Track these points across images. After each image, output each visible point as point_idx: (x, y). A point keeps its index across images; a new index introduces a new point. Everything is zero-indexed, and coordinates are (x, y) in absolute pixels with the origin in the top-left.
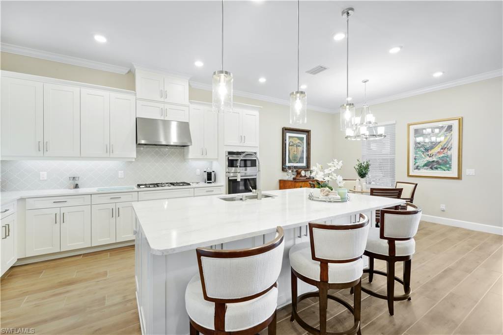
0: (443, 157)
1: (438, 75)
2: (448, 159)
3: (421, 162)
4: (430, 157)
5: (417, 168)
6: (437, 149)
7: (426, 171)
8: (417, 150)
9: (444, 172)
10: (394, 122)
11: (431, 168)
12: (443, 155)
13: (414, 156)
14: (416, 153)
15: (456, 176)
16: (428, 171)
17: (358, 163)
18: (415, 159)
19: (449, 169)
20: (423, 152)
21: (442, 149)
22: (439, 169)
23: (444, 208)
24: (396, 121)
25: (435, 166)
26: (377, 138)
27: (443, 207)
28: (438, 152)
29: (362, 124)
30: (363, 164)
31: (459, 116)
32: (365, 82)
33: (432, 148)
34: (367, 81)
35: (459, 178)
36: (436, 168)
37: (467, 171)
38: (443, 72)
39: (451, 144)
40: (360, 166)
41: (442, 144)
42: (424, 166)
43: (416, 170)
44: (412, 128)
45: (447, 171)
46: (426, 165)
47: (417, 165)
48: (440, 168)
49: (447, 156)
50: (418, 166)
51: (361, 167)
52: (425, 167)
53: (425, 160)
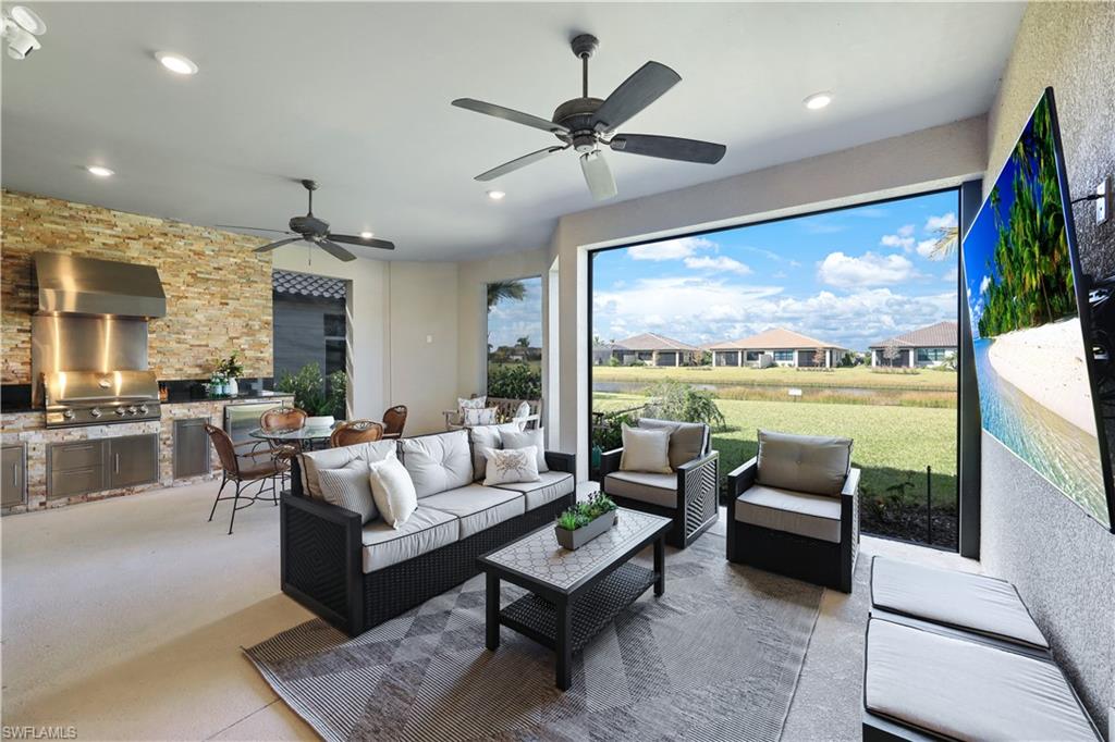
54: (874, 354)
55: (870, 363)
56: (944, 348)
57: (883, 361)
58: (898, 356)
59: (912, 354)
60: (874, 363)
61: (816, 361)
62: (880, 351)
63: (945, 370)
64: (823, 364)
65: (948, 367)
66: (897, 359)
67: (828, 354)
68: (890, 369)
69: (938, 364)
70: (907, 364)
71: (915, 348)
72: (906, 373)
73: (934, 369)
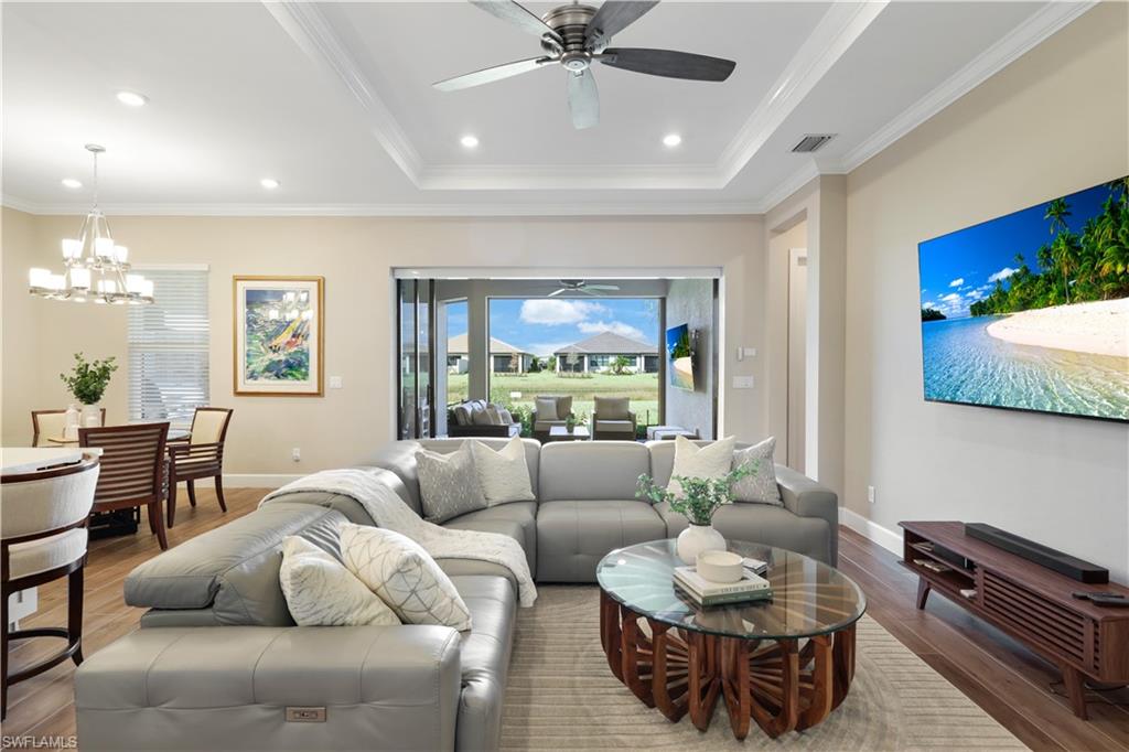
0: (296, 352)
1: (269, 184)
2: (303, 357)
3: (259, 364)
4: (274, 351)
5: (252, 376)
6: (286, 337)
7: (267, 381)
8: (252, 337)
9: (297, 382)
10: (206, 269)
11: (278, 376)
12: (296, 349)
13: (247, 348)
14: (250, 343)
15: (315, 390)
16: (272, 382)
17: (76, 364)
18: (248, 356)
19: (305, 377)
20: (261, 340)
21: (294, 336)
22: (290, 377)
23: (298, 455)
24: (209, 267)
25: (284, 371)
26: (132, 303)
27: (297, 452)
28: (288, 343)
29: (83, 260)
30: (91, 368)
31: (319, 274)
32: (96, 150)
33: (277, 333)
34: (102, 150)
35: (319, 394)
36: (285, 376)
37: (333, 381)
38: (279, 183)
39: (308, 328)
40: (83, 372)
41: (294, 326)
42: (263, 372)
43: (250, 381)
44: (243, 286)
45: (302, 382)
46: (268, 369)
47: (252, 367)
48: (291, 374)
49: (302, 352)
50: (253, 372)
51: (84, 376)
52: (267, 374)
53: (266, 358)
54: (558, 359)
55: (553, 368)
56: (608, 355)
57: (566, 367)
58: (577, 362)
59: (586, 359)
60: (558, 370)
61: (511, 366)
62: (563, 357)
63: (610, 374)
64: (517, 369)
65: (612, 371)
66: (577, 365)
67: (520, 359)
68: (572, 373)
69: (604, 369)
70: (583, 369)
71: (589, 355)
72: (583, 377)
73: (603, 373)
